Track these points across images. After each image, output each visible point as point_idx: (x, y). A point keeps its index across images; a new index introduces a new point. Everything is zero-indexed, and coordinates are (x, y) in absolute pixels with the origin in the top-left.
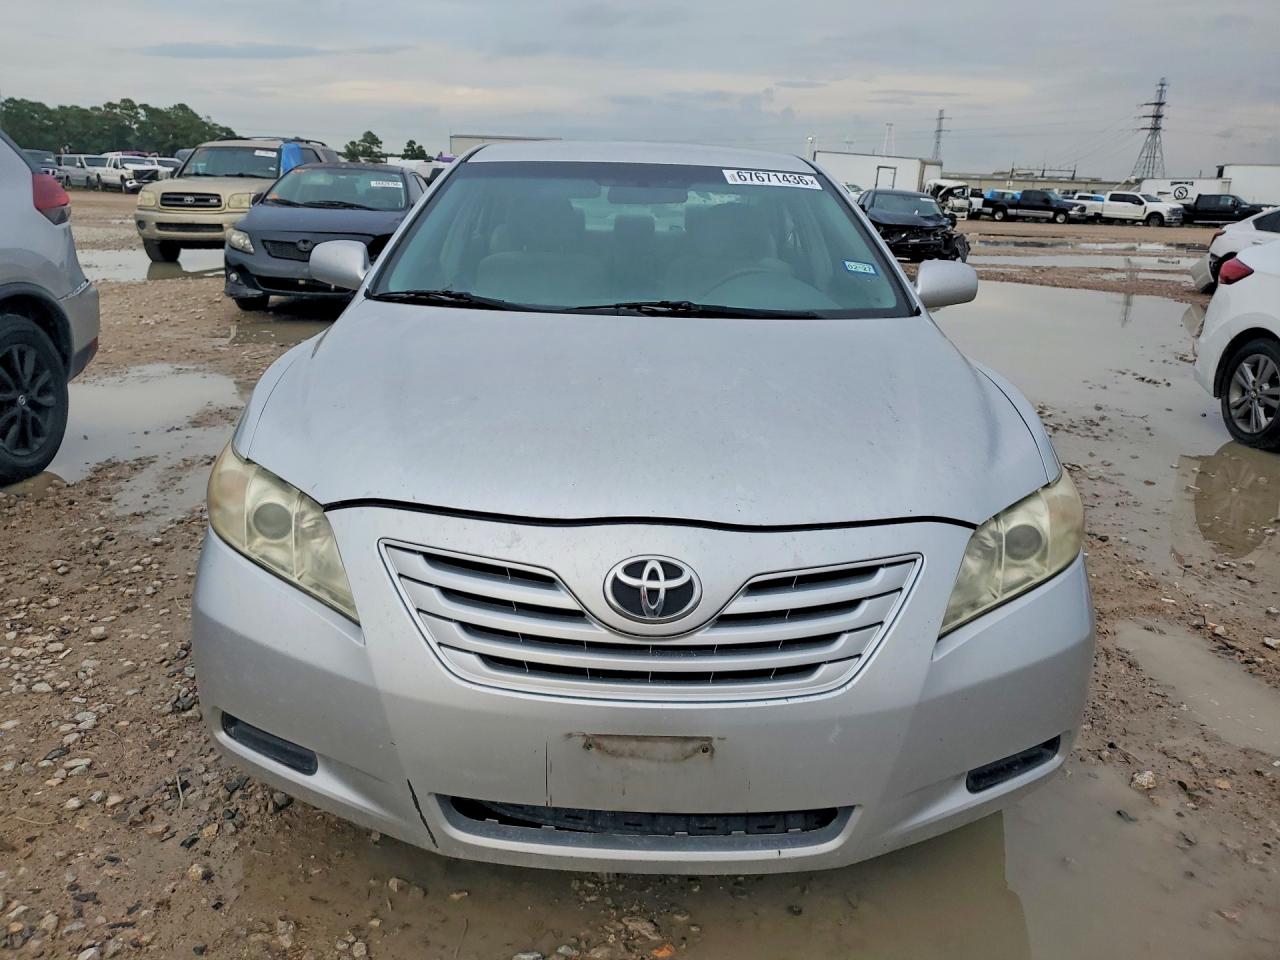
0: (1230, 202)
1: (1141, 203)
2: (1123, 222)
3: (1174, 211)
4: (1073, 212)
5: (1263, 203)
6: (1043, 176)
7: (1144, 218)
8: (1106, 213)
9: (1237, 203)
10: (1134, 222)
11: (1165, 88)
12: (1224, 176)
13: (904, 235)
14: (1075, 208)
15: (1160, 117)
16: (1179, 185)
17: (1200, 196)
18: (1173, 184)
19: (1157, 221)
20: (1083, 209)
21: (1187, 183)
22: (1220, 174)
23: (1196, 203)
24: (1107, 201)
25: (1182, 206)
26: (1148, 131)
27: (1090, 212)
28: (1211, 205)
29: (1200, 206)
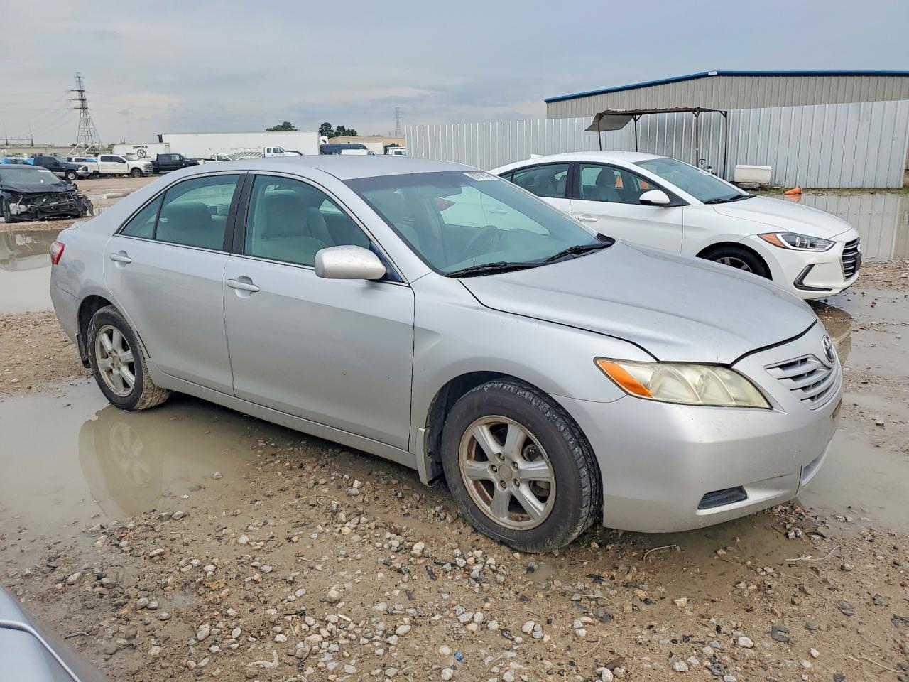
0: (177, 158)
1: (124, 162)
2: (113, 176)
3: (147, 166)
4: (80, 171)
5: (197, 157)
6: (7, 144)
7: (129, 172)
8: (102, 171)
9: (182, 159)
10: (121, 175)
11: (81, 79)
12: (164, 141)
13: (44, 200)
14: (80, 168)
15: (85, 100)
16: (138, 149)
17: (158, 155)
18: (135, 148)
19: (138, 173)
20: (86, 168)
21: (143, 147)
22: (161, 140)
23: (157, 160)
24: (100, 162)
25: (150, 163)
26: (80, 110)
27: (91, 170)
28: (166, 160)
29: (160, 162)
